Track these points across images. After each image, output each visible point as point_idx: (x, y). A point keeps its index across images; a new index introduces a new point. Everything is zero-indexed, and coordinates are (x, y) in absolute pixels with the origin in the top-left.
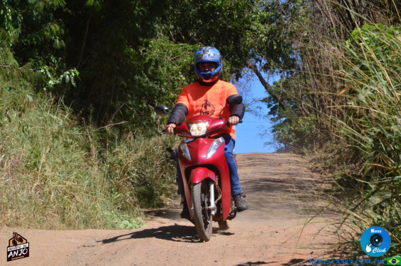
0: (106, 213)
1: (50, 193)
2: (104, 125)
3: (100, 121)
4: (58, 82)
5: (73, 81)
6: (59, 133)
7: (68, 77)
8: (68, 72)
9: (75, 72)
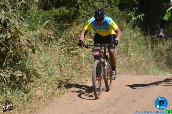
0: (154, 70)
1: (132, 62)
2: (153, 35)
3: (152, 34)
4: (136, 19)
5: (142, 19)
6: (136, 38)
7: (140, 17)
8: (140, 15)
9: (143, 15)
